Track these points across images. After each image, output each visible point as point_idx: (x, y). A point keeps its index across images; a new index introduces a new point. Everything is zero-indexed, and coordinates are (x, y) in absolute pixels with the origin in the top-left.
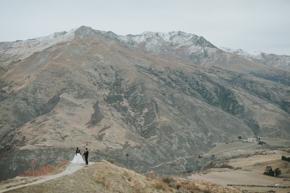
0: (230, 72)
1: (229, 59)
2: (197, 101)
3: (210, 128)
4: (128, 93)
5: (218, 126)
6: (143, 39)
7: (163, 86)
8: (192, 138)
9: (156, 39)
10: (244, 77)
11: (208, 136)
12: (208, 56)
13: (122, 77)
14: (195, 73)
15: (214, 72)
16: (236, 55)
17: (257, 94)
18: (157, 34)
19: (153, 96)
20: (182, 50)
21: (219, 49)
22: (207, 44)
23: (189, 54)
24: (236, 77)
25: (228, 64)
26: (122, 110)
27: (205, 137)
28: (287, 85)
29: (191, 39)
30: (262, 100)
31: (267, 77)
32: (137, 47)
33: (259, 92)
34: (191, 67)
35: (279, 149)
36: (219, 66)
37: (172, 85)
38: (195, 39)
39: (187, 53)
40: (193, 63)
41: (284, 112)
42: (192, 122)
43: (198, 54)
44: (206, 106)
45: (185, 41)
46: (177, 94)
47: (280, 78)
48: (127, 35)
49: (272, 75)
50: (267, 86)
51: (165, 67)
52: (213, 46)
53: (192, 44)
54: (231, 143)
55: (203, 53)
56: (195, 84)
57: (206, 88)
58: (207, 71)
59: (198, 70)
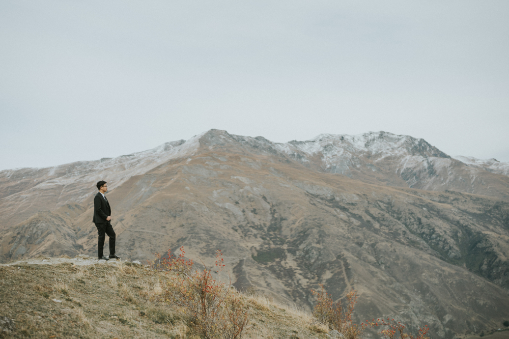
0: (478, 199)
1: (475, 178)
2: (420, 255)
3: (447, 305)
4: (294, 244)
5: (463, 303)
6: (317, 148)
7: (358, 229)
8: (415, 326)
9: (340, 147)
10: (505, 209)
11: (445, 322)
12: (435, 172)
13: (283, 215)
14: (414, 204)
15: (449, 201)
16: (486, 169)
18: (342, 138)
19: (340, 248)
20: (389, 164)
21: (455, 160)
22: (433, 152)
23: (402, 171)
24: (491, 210)
25: (473, 186)
26: (285, 275)
27: (439, 323)
29: (402, 145)
32: (307, 162)
34: (407, 194)
36: (456, 191)
37: (374, 227)
38: (411, 144)
39: (397, 169)
40: (410, 186)
42: (413, 294)
43: (418, 169)
44: (438, 264)
45: (392, 149)
46: (384, 244)
48: (289, 142)
51: (360, 194)
52: (443, 155)
53: (405, 154)
54: (490, 336)
55: (426, 168)
56: (414, 223)
57: (435, 231)
58: (437, 199)
59: (419, 197)
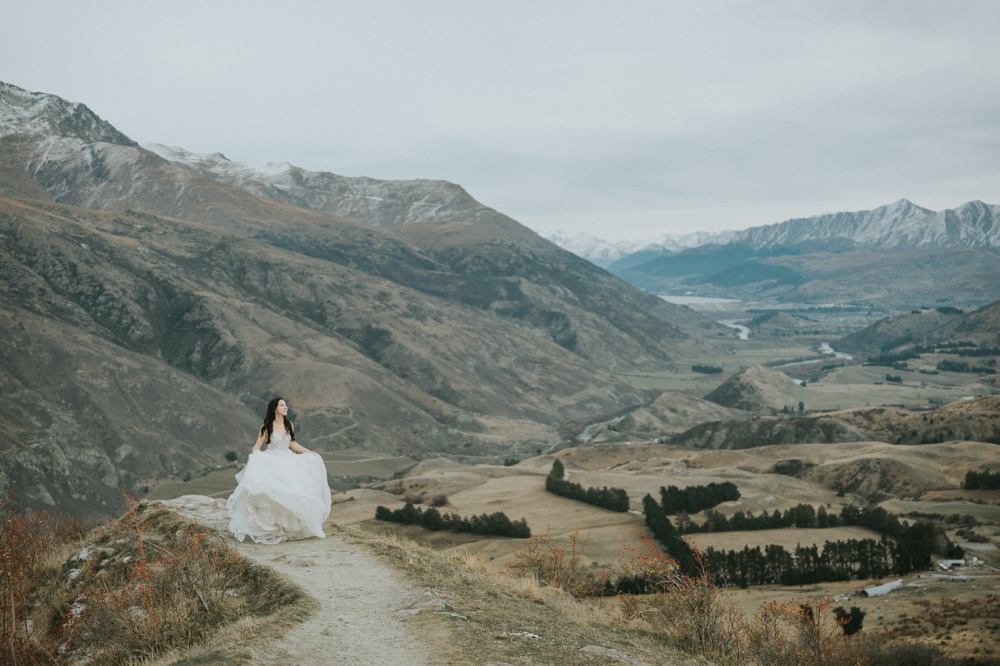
0: (188, 230)
1: (183, 188)
2: (74, 335)
3: (123, 428)
5: (154, 423)
8: (60, 470)
10: (238, 250)
11: (119, 460)
12: (108, 173)
14: (62, 236)
15: (133, 232)
16: (205, 173)
17: (283, 308)
20: (11, 152)
21: (148, 151)
22: (103, 133)
23: (39, 167)
24: (212, 250)
25: (179, 204)
27: (107, 461)
28: (377, 275)
29: (41, 113)
30: (300, 325)
31: (315, 250)
33: (290, 299)
34: (49, 214)
35: (363, 485)
36: (147, 212)
38: (59, 114)
39: (29, 163)
40: (54, 199)
41: (371, 363)
42: (56, 410)
43: (72, 165)
44: (108, 353)
45: (19, 119)
47: (353, 253)
49: (327, 241)
50: (315, 279)
52: (123, 141)
53: (46, 132)
54: (202, 479)
55: (89, 163)
56: (65, 273)
57: (104, 290)
58: (109, 227)
59: (74, 222)
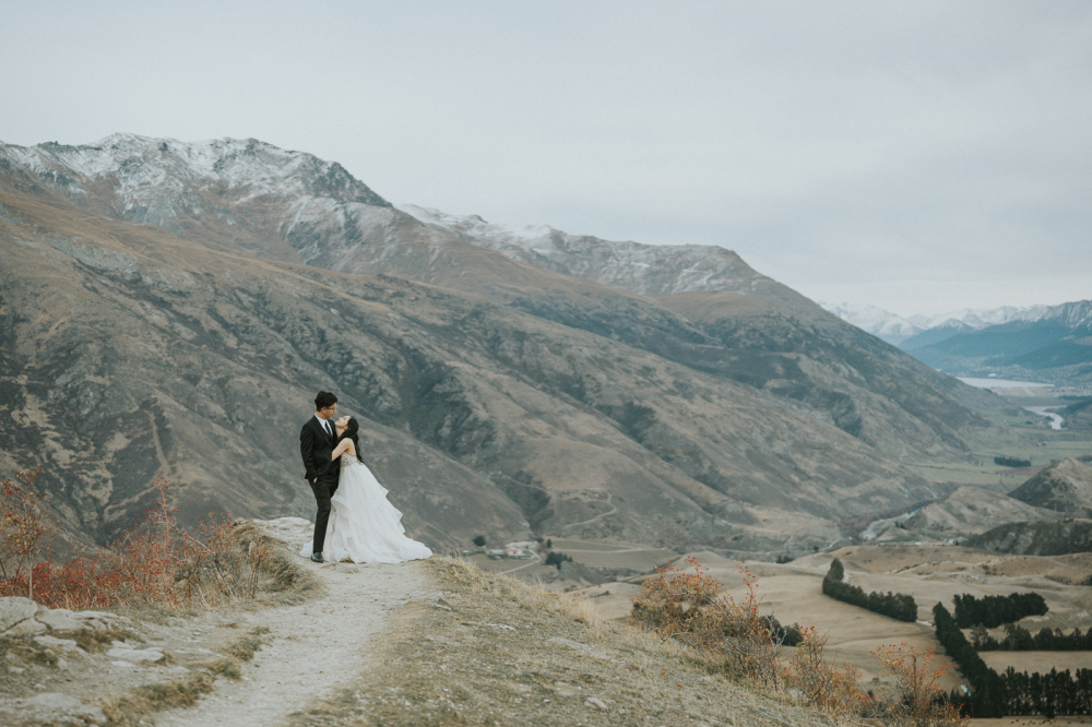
0: (441, 296)
1: (437, 252)
4: (45, 373)
5: (399, 501)
6: (105, 164)
7: (190, 348)
9: (158, 166)
10: (493, 318)
12: (360, 236)
13: (19, 311)
14: (312, 300)
15: (384, 297)
16: (461, 235)
17: (539, 381)
18: (164, 147)
19: (148, 387)
20: (263, 212)
21: (402, 213)
22: (357, 193)
23: (291, 228)
24: (465, 318)
25: (433, 268)
26: (20, 441)
28: (640, 347)
29: (295, 172)
30: (556, 400)
31: (574, 320)
32: (82, 194)
33: (546, 372)
34: (299, 277)
35: (620, 578)
36: (400, 277)
37: (224, 345)
38: (312, 173)
39: (281, 224)
40: (305, 261)
41: (631, 443)
42: (300, 484)
43: (324, 226)
45: (273, 178)
46: (244, 380)
47: (616, 324)
48: (39, 145)
49: (588, 310)
50: (573, 351)
51: (198, 272)
52: (377, 201)
53: (299, 191)
55: (342, 224)
56: (312, 339)
57: (352, 358)
58: (360, 292)
59: (323, 286)
